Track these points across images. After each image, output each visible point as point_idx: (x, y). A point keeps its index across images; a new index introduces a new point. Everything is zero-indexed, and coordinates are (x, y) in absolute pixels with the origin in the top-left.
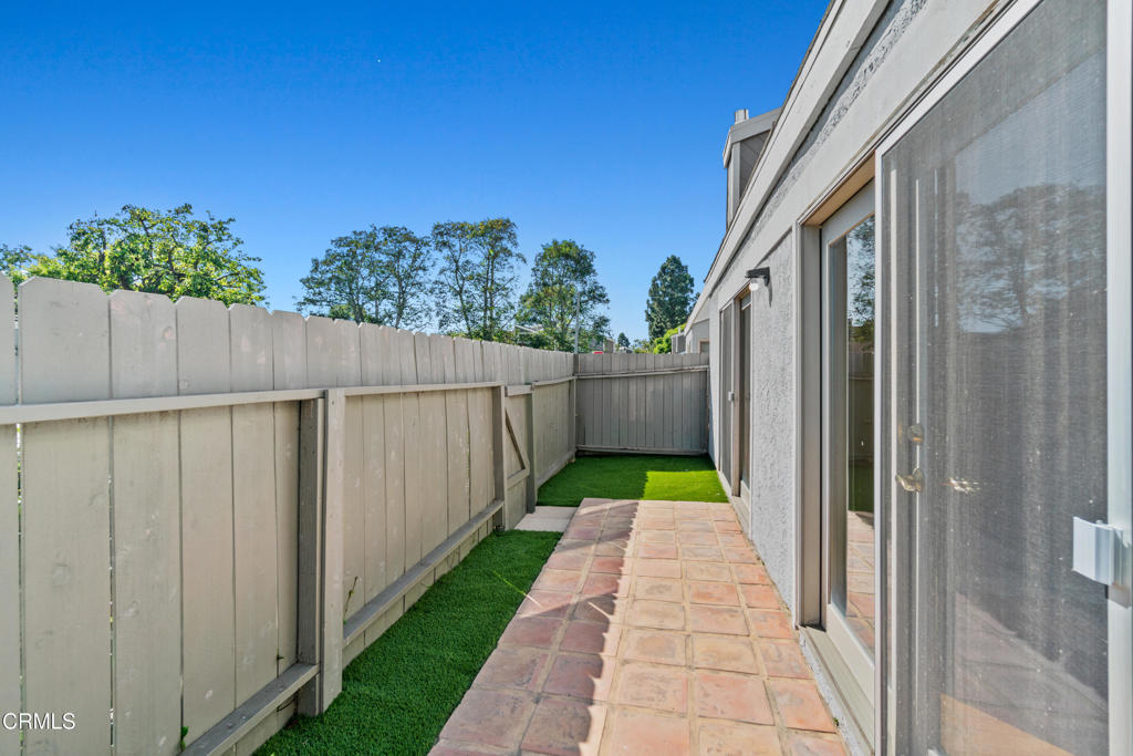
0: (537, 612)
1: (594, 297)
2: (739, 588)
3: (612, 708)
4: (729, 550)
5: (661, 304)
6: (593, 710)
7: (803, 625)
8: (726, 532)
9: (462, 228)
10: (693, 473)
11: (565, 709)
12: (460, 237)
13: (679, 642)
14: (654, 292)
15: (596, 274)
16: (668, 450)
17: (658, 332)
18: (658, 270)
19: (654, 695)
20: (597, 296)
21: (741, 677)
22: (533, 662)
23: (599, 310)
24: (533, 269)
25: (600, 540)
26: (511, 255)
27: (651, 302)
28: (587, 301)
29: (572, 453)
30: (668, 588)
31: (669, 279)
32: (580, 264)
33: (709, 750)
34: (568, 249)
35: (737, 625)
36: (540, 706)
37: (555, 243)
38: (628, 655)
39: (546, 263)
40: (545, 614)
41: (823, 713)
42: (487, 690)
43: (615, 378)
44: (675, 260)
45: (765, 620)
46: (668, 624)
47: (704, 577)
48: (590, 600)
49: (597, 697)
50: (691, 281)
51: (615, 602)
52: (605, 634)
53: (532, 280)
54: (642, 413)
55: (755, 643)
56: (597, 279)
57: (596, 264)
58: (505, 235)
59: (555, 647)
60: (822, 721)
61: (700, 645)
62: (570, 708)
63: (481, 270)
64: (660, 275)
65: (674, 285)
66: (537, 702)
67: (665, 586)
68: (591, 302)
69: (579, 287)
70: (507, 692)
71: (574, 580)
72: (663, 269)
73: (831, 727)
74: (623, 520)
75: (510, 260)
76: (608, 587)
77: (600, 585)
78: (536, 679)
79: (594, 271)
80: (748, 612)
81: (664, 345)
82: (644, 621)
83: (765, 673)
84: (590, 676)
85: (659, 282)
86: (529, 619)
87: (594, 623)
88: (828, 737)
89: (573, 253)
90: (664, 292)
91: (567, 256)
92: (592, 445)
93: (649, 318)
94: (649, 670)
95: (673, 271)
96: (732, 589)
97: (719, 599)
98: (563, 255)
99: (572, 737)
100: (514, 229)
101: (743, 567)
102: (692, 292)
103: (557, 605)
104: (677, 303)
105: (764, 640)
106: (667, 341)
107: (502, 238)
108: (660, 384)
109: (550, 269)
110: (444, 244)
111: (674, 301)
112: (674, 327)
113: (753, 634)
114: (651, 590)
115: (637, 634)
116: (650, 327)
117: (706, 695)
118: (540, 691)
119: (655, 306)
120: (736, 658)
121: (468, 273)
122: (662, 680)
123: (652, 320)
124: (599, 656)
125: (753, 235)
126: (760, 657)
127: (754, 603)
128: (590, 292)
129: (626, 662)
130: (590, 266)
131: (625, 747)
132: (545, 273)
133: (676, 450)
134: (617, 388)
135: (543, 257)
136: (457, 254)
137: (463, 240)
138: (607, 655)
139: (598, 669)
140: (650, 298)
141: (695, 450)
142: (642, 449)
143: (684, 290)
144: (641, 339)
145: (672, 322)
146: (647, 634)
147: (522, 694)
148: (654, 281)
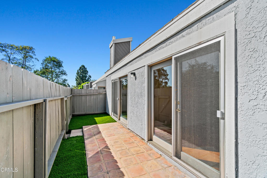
0: (92, 155)
1: (63, 73)
2: (131, 138)
3: (124, 168)
4: (124, 131)
5: (80, 77)
6: (121, 170)
7: (148, 141)
8: (121, 128)
9: (12, 46)
10: (105, 117)
11: (115, 172)
12: (11, 49)
13: (128, 151)
14: (78, 73)
15: (63, 67)
16: (96, 112)
17: (79, 84)
18: (79, 68)
19: (130, 162)
20: (64, 73)
21: (142, 153)
22: (100, 166)
23: (64, 77)
24: (42, 63)
25: (95, 135)
26: (33, 58)
27: (77, 76)
28: (60, 74)
29: (71, 115)
30: (118, 141)
31: (82, 71)
32: (58, 64)
33: (147, 167)
34: (54, 59)
35: (135, 145)
36: (109, 174)
37: (50, 57)
38: (120, 156)
39: (46, 62)
40: (94, 155)
41: (158, 154)
42: (93, 176)
43: (83, 95)
44: (83, 66)
45: (139, 142)
46: (123, 148)
47: (123, 137)
48: (103, 148)
49: (120, 167)
50: (88, 72)
51: (109, 147)
52: (112, 154)
53: (41, 66)
54: (90, 104)
55: (141, 147)
56: (64, 68)
57: (63, 65)
58: (31, 52)
59: (103, 161)
60: (159, 156)
61: (132, 150)
62: (116, 171)
63: (21, 61)
64: (79, 69)
65: (83, 72)
66: (108, 173)
67: (117, 141)
68: (61, 75)
69: (57, 70)
70: (99, 175)
71: (96, 145)
72: (80, 68)
73: (161, 156)
74: (97, 129)
75: (32, 59)
76: (105, 145)
77: (102, 145)
78: (104, 169)
79: (62, 66)
80: (135, 142)
81: (81, 87)
82: (118, 149)
83: (145, 151)
84: (116, 164)
85: (79, 71)
86: (91, 157)
87: (107, 153)
88: (161, 158)
89: (56, 60)
90: (81, 74)
91: (54, 61)
92: (76, 113)
93: (76, 80)
94: (126, 158)
95: (83, 69)
96: (130, 138)
97: (129, 141)
98: (53, 61)
99: (121, 177)
100: (34, 50)
101: (129, 134)
102: (88, 74)
103: (96, 152)
104: (84, 77)
105: (142, 146)
106: (82, 86)
107: (29, 52)
108: (95, 97)
109: (48, 64)
110: (4, 50)
111: (83, 76)
112: (84, 83)
113: (139, 145)
114: (115, 143)
115: (118, 152)
116: (77, 82)
117: (139, 159)
118: (107, 171)
119: (78, 77)
120: (140, 150)
121: (15, 61)
122: (130, 159)
123: (77, 81)
124: (114, 159)
125: (128, 65)
126: (143, 149)
127: (135, 140)
128: (61, 72)
129: (120, 158)
130: (62, 65)
131: (133, 174)
132: (46, 65)
133: (99, 112)
134: (83, 98)
135: (45, 60)
136: (9, 55)
137: (13, 50)
138: (115, 158)
139: (116, 162)
140: (77, 75)
141: (103, 112)
142: (90, 113)
143: (86, 74)
144: (74, 85)
145: (83, 81)
146: (121, 151)
147: (103, 173)
148: (78, 71)
